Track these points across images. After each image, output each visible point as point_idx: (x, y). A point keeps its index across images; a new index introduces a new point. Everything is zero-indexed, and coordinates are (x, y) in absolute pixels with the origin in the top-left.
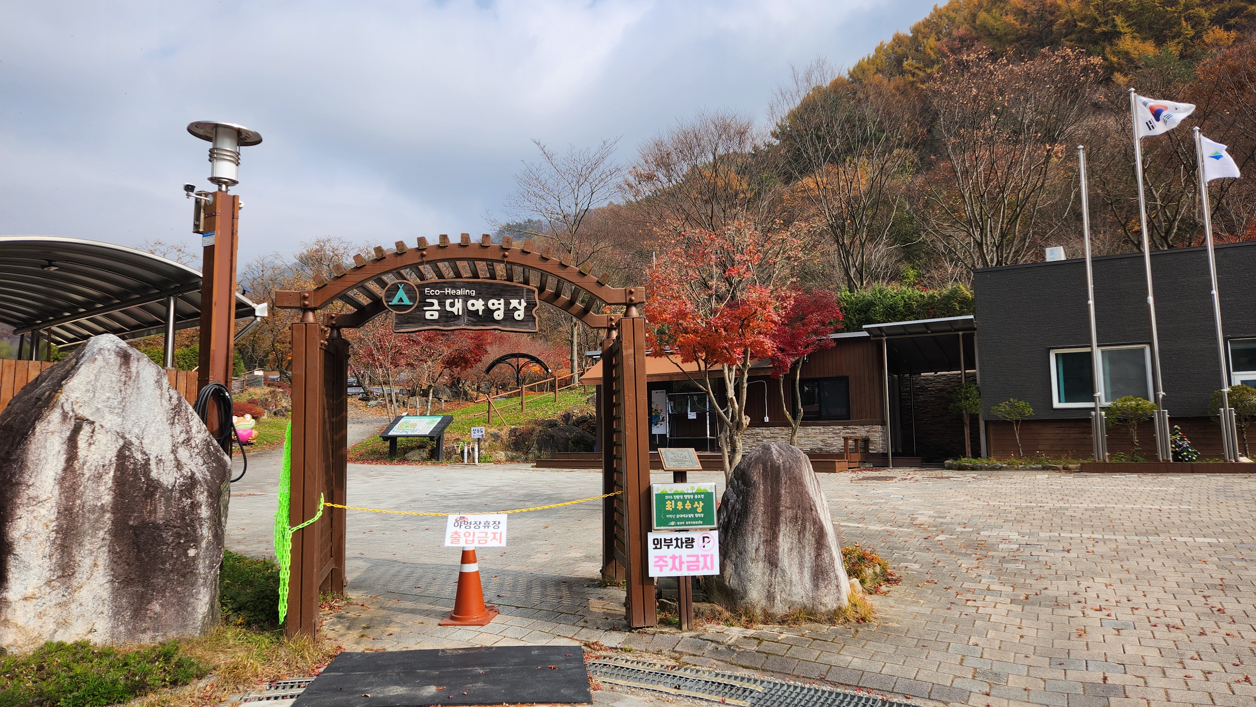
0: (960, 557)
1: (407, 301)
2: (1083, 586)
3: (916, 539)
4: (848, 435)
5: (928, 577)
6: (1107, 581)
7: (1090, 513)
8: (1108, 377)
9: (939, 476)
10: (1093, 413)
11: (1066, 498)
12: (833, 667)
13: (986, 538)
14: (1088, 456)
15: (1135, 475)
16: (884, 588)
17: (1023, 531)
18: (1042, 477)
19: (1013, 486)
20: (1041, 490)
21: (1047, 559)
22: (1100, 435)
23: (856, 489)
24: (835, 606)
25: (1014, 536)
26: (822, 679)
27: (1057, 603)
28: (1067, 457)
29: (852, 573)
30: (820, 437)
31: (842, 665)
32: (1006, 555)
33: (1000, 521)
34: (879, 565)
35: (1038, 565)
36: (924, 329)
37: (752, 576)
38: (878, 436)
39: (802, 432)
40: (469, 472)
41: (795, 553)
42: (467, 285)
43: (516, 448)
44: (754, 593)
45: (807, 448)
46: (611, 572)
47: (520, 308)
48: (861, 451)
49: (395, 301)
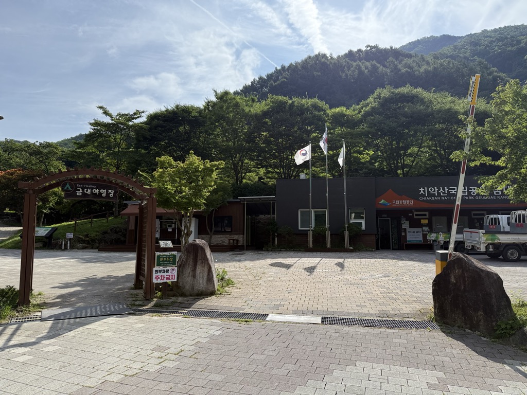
1: (70, 189)
4: (230, 238)
10: (309, 231)
15: (319, 253)
18: (292, 253)
22: (310, 239)
23: (230, 258)
30: (220, 239)
36: (259, 200)
37: (188, 282)
38: (241, 239)
39: (214, 237)
40: (66, 253)
41: (201, 274)
42: (93, 184)
43: (88, 242)
44: (187, 287)
45: (215, 243)
46: (138, 284)
47: (112, 193)
48: (235, 244)
49: (65, 188)
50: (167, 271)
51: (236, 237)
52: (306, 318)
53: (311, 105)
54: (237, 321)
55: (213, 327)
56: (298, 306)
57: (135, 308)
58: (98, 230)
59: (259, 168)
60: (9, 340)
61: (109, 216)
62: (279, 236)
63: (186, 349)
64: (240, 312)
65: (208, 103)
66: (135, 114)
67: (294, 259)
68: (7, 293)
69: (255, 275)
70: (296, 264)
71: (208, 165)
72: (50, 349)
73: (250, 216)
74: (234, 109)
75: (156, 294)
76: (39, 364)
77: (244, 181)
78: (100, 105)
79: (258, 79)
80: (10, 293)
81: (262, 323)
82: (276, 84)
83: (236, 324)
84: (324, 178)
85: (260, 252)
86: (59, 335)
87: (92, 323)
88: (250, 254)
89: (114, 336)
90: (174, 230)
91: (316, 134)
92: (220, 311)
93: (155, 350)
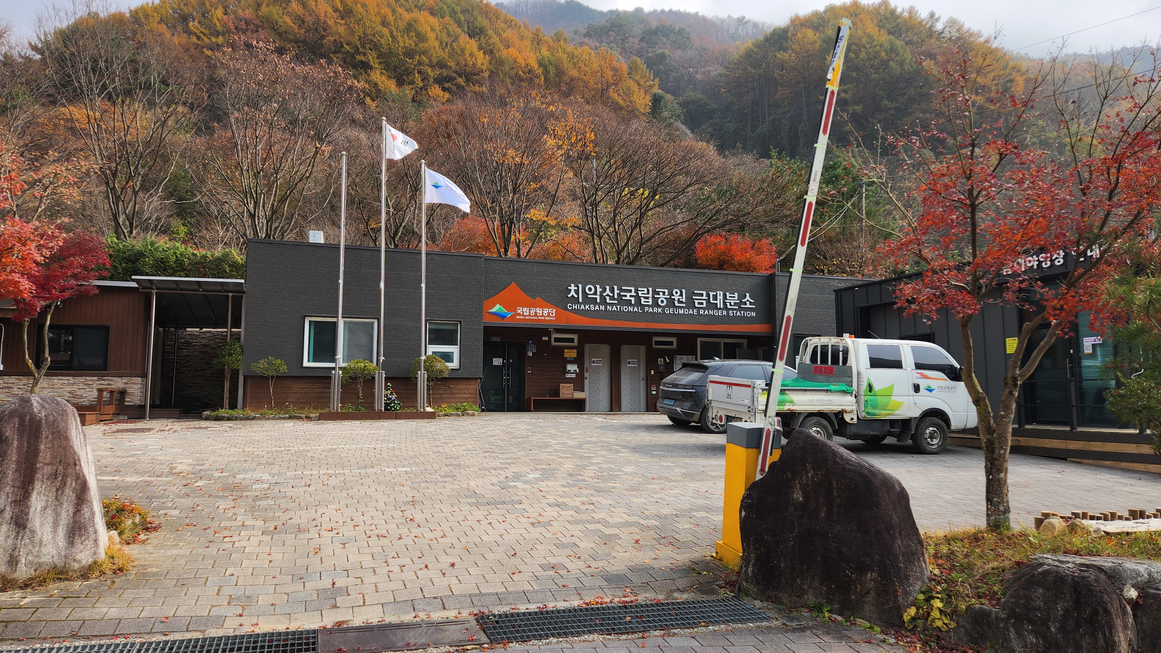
0: (217, 500)
2: (319, 513)
3: (176, 487)
4: (102, 387)
5: (187, 521)
6: (337, 507)
7: (326, 453)
8: (346, 343)
9: (197, 426)
10: (333, 372)
11: (308, 442)
12: (86, 622)
13: (241, 481)
14: (325, 407)
15: (358, 422)
16: (142, 537)
17: (273, 472)
18: (289, 425)
19: (265, 433)
20: (289, 436)
21: (292, 494)
22: (336, 390)
23: (110, 441)
24: (90, 561)
25: (266, 477)
26: (74, 636)
27: (299, 530)
28: (309, 408)
29: (111, 525)
30: (68, 388)
31: (97, 617)
32: (259, 493)
33: (254, 465)
34: (140, 514)
35: (285, 500)
36: (196, 287)
38: (136, 388)
39: (45, 382)
73: (161, 330)
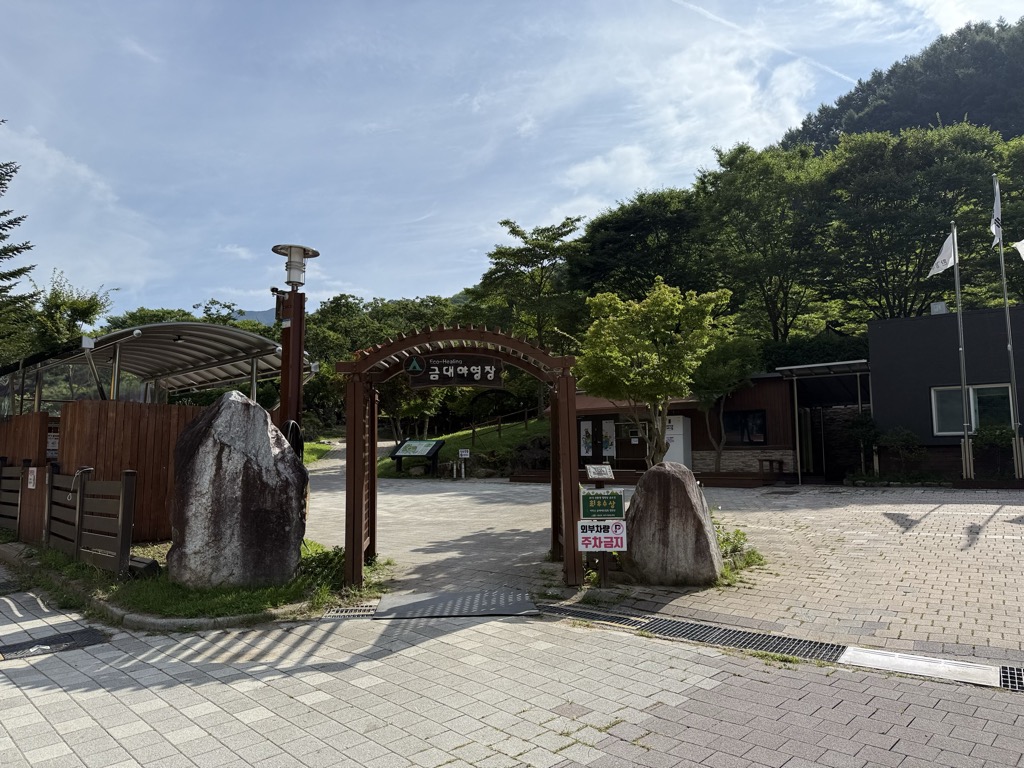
1: (418, 368)
4: (763, 457)
10: (962, 440)
15: (995, 491)
22: (968, 458)
30: (742, 459)
36: (827, 371)
37: (650, 553)
38: (790, 459)
39: (726, 455)
40: (458, 484)
41: (681, 538)
42: (457, 358)
43: (494, 466)
44: (652, 565)
45: (731, 468)
46: (557, 554)
47: (491, 371)
48: (776, 471)
49: (411, 368)
50: (606, 529)
51: (776, 455)
52: (952, 668)
53: (951, 139)
54: (762, 657)
55: (700, 668)
56: (931, 629)
57: (544, 602)
58: (510, 443)
59: (825, 301)
60: (310, 654)
61: (530, 417)
62: (881, 452)
63: (627, 718)
64: (773, 633)
65: (703, 180)
66: (564, 225)
67: (921, 506)
68: (331, 560)
69: (819, 543)
70: (926, 519)
71: (694, 302)
72: (364, 682)
73: (808, 409)
74: (761, 180)
75: (588, 575)
76: (335, 715)
77: (792, 332)
78: (504, 219)
79: (817, 114)
80: (336, 560)
81: (824, 671)
82: (860, 114)
83: (759, 664)
84: (1000, 309)
85: (835, 489)
86: (391, 652)
87: (455, 631)
88: (811, 493)
89: (485, 667)
90: (642, 441)
91: (972, 207)
92: (723, 627)
93: (559, 711)
